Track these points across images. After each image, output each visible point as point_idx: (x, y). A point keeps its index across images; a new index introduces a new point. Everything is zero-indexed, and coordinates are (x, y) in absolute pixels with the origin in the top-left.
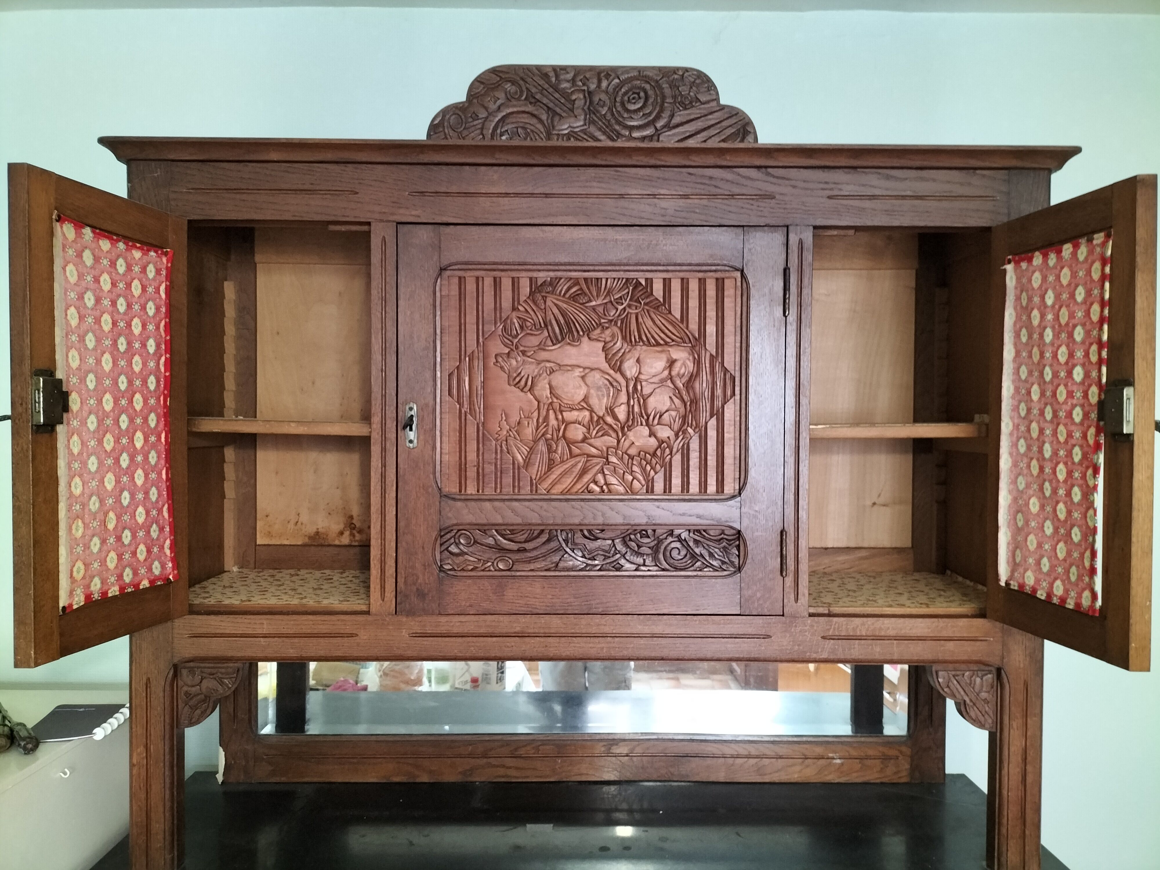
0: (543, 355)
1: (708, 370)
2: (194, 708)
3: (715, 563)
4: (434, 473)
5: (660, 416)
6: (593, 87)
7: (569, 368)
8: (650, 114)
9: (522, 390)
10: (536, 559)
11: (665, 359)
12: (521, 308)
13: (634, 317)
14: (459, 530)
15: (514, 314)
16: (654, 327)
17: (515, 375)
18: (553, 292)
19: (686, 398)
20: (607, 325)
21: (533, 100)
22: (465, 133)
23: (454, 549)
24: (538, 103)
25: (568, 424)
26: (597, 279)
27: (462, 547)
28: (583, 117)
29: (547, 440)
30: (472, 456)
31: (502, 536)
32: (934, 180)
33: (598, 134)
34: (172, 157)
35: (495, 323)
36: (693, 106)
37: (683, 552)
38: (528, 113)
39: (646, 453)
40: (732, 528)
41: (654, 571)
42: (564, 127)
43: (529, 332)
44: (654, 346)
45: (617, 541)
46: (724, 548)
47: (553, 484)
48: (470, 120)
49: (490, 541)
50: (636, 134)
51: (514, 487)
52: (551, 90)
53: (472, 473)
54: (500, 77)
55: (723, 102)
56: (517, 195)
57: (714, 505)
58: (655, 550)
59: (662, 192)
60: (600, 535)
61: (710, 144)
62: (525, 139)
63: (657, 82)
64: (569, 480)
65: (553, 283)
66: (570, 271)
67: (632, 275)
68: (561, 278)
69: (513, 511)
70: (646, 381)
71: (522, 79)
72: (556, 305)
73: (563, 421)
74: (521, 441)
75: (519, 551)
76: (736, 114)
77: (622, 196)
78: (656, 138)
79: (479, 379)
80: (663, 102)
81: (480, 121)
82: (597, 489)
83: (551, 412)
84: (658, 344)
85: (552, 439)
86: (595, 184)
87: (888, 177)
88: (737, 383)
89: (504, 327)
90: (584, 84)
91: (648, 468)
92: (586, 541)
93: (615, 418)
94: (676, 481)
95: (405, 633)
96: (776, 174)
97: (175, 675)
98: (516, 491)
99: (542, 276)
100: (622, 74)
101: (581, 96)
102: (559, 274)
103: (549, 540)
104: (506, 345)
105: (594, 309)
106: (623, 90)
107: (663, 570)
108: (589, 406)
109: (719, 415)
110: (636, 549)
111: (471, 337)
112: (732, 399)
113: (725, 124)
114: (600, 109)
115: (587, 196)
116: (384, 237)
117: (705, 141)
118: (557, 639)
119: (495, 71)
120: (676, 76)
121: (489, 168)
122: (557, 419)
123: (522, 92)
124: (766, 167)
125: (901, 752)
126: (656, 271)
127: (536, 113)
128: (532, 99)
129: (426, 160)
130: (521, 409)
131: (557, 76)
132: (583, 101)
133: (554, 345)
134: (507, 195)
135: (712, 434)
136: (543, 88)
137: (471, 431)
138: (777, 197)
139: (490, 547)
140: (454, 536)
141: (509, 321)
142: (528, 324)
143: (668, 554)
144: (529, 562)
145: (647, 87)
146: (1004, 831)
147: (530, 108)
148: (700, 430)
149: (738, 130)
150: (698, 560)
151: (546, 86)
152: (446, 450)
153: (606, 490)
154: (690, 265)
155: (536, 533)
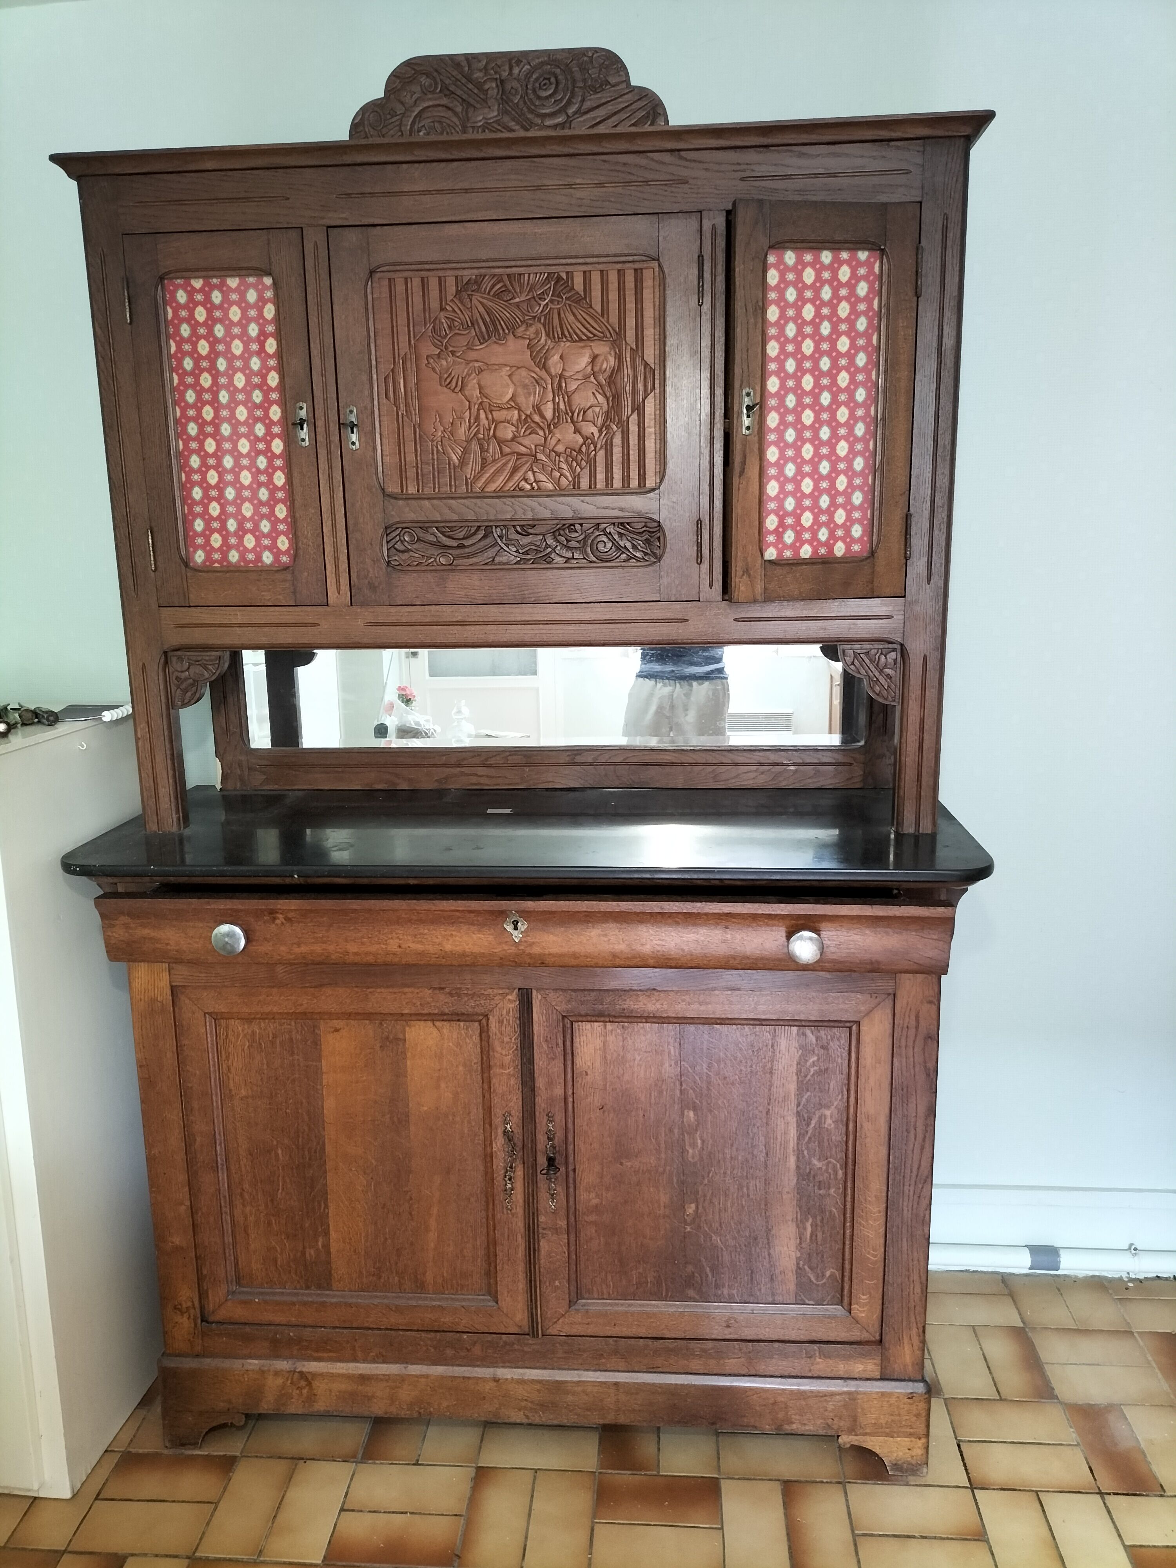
0: (472, 355)
1: (629, 363)
2: (185, 691)
3: (638, 554)
4: (377, 474)
5: (584, 412)
6: (505, 74)
7: (497, 367)
8: (561, 100)
9: (453, 391)
10: (474, 555)
11: (588, 355)
12: (448, 307)
13: (556, 311)
14: (403, 528)
15: (442, 314)
16: (575, 321)
17: (446, 376)
18: (478, 290)
19: (608, 394)
20: (531, 322)
21: (448, 93)
22: (384, 131)
23: (399, 546)
24: (453, 95)
25: (497, 423)
26: (520, 275)
27: (406, 544)
28: (496, 107)
29: (479, 440)
30: (410, 458)
31: (443, 533)
32: (847, 155)
33: (512, 124)
34: (117, 170)
35: (425, 324)
36: (603, 90)
37: (609, 545)
38: (443, 106)
39: (572, 450)
40: (652, 520)
41: (581, 563)
42: (479, 118)
43: (457, 331)
44: (576, 341)
45: (547, 536)
46: (647, 540)
47: (487, 483)
48: (389, 117)
49: (432, 539)
50: (548, 122)
51: (451, 486)
52: (464, 80)
53: (411, 473)
54: (414, 69)
55: (634, 83)
56: (439, 192)
57: (634, 497)
58: (583, 544)
59: (578, 181)
60: (532, 531)
61: (619, 130)
62: (442, 133)
63: (567, 65)
64: (501, 479)
65: (478, 282)
66: (493, 267)
67: (553, 269)
68: (485, 276)
69: (450, 508)
70: (570, 377)
71: (436, 71)
72: (481, 303)
73: (493, 420)
74: (455, 441)
75: (458, 547)
76: (645, 96)
77: (538, 188)
78: (568, 125)
79: (413, 380)
80: (574, 87)
81: (398, 117)
82: (528, 487)
83: (482, 411)
84: (581, 340)
85: (484, 439)
86: (513, 177)
87: (801, 155)
88: (657, 376)
89: (434, 327)
90: (496, 73)
91: (575, 464)
92: (519, 537)
93: (542, 416)
94: (601, 476)
95: (360, 622)
96: (688, 158)
97: (166, 662)
98: (453, 490)
99: (468, 274)
100: (533, 59)
101: (494, 85)
102: (483, 271)
103: (485, 537)
104: (436, 346)
105: (517, 305)
106: (534, 76)
107: (591, 562)
108: (517, 404)
109: (639, 409)
110: (565, 543)
111: (403, 339)
112: (653, 394)
113: (634, 107)
114: (511, 97)
115: (505, 189)
116: (316, 242)
117: (615, 126)
118: (495, 627)
119: (410, 64)
120: (585, 58)
121: (410, 165)
122: (487, 418)
123: (436, 84)
124: (679, 150)
125: (855, 759)
126: (576, 264)
127: (451, 105)
128: (446, 91)
129: (349, 162)
130: (453, 410)
131: (469, 66)
132: (496, 91)
133: (481, 344)
134: (428, 192)
135: (633, 428)
136: (457, 80)
137: (408, 432)
138: (691, 181)
139: (432, 544)
140: (399, 534)
141: (437, 322)
142: (456, 324)
143: (595, 547)
144: (468, 557)
145: (558, 71)
147: (444, 101)
148: (622, 426)
149: (648, 113)
150: (623, 553)
151: (459, 77)
152: (386, 452)
153: (536, 488)
154: (608, 256)
155: (473, 530)
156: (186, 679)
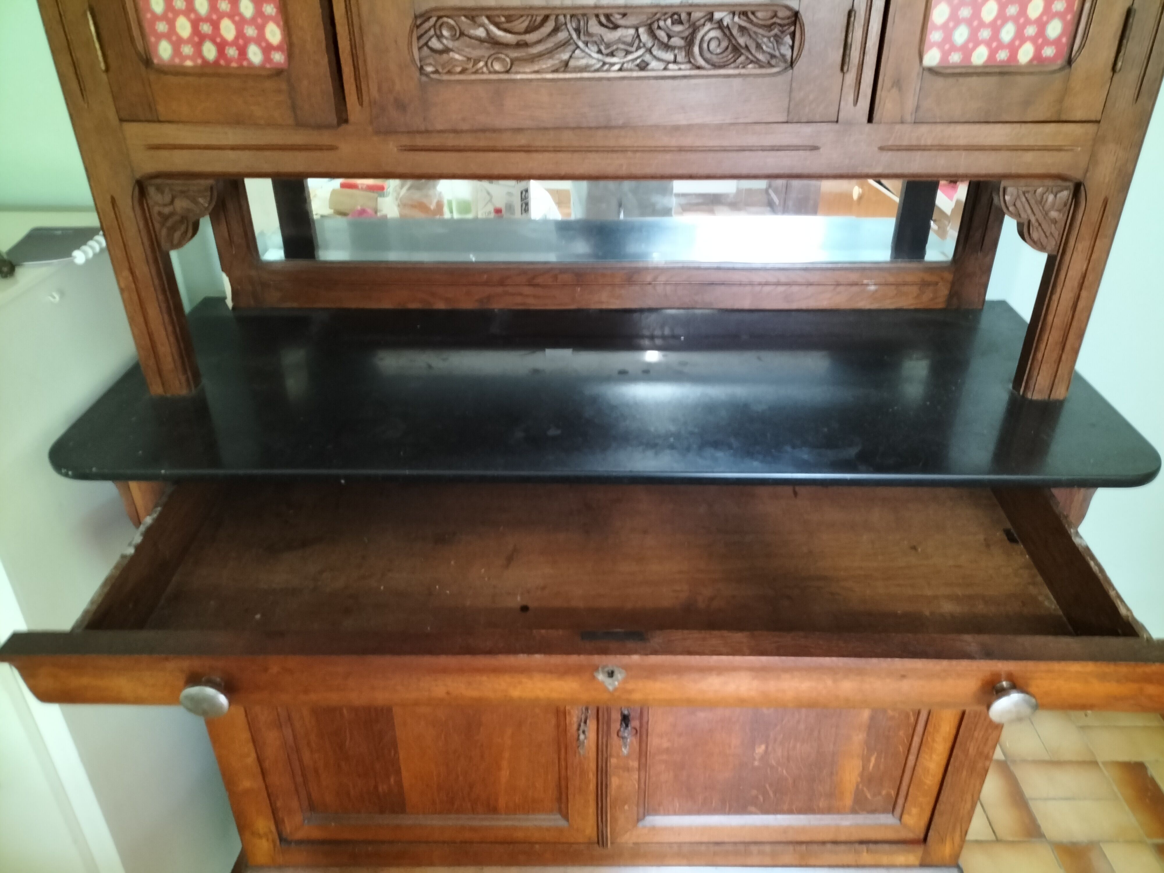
2: (173, 229)
3: (761, 57)
10: (540, 56)
14: (439, 17)
23: (434, 43)
27: (444, 40)
31: (497, 25)
37: (724, 44)
40: (788, 8)
41: (686, 70)
45: (641, 30)
46: (776, 36)
49: (482, 32)
58: (689, 42)
60: (621, 22)
75: (519, 45)
92: (602, 31)
95: (392, 146)
97: (142, 195)
103: (556, 30)
107: (699, 68)
110: (665, 39)
125: (942, 278)
139: (481, 40)
140: (434, 26)
143: (705, 46)
144: (531, 61)
146: (1039, 356)
150: (742, 54)
155: (539, 19)
156: (172, 214)
